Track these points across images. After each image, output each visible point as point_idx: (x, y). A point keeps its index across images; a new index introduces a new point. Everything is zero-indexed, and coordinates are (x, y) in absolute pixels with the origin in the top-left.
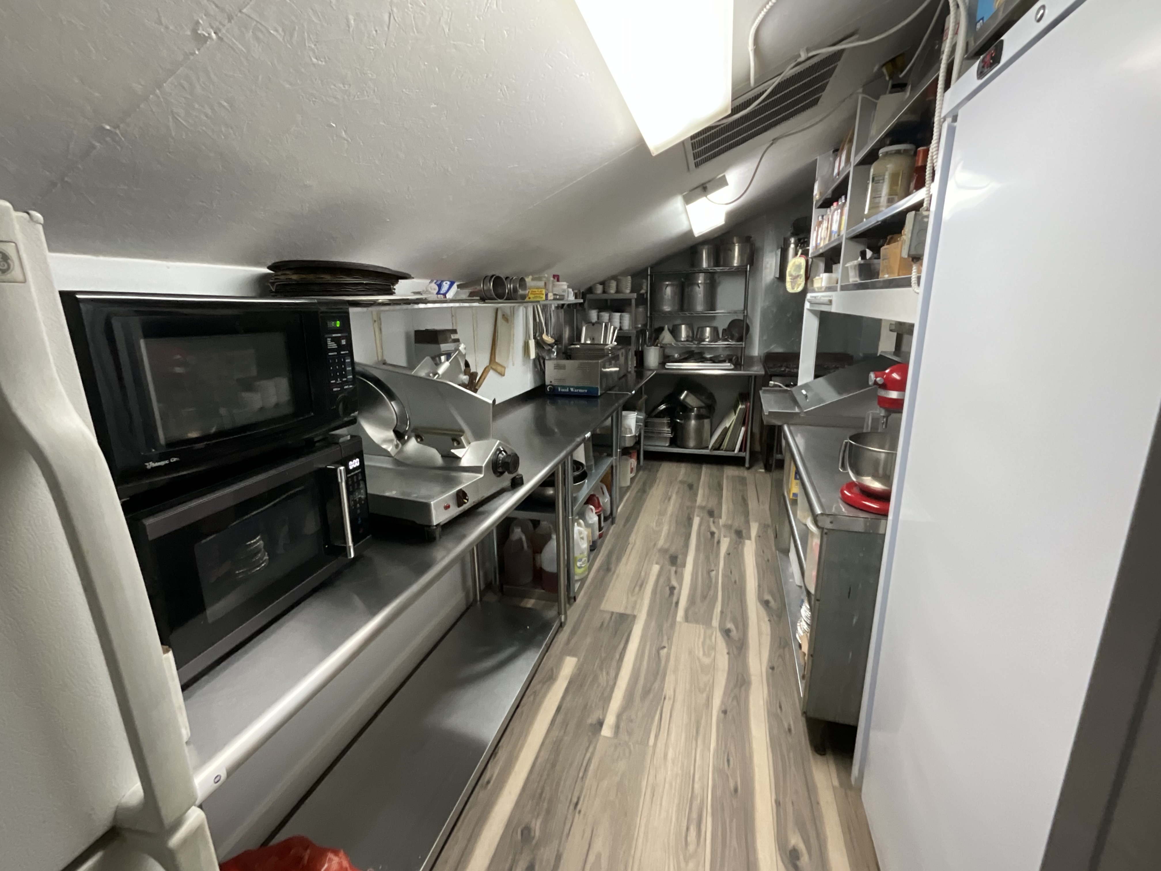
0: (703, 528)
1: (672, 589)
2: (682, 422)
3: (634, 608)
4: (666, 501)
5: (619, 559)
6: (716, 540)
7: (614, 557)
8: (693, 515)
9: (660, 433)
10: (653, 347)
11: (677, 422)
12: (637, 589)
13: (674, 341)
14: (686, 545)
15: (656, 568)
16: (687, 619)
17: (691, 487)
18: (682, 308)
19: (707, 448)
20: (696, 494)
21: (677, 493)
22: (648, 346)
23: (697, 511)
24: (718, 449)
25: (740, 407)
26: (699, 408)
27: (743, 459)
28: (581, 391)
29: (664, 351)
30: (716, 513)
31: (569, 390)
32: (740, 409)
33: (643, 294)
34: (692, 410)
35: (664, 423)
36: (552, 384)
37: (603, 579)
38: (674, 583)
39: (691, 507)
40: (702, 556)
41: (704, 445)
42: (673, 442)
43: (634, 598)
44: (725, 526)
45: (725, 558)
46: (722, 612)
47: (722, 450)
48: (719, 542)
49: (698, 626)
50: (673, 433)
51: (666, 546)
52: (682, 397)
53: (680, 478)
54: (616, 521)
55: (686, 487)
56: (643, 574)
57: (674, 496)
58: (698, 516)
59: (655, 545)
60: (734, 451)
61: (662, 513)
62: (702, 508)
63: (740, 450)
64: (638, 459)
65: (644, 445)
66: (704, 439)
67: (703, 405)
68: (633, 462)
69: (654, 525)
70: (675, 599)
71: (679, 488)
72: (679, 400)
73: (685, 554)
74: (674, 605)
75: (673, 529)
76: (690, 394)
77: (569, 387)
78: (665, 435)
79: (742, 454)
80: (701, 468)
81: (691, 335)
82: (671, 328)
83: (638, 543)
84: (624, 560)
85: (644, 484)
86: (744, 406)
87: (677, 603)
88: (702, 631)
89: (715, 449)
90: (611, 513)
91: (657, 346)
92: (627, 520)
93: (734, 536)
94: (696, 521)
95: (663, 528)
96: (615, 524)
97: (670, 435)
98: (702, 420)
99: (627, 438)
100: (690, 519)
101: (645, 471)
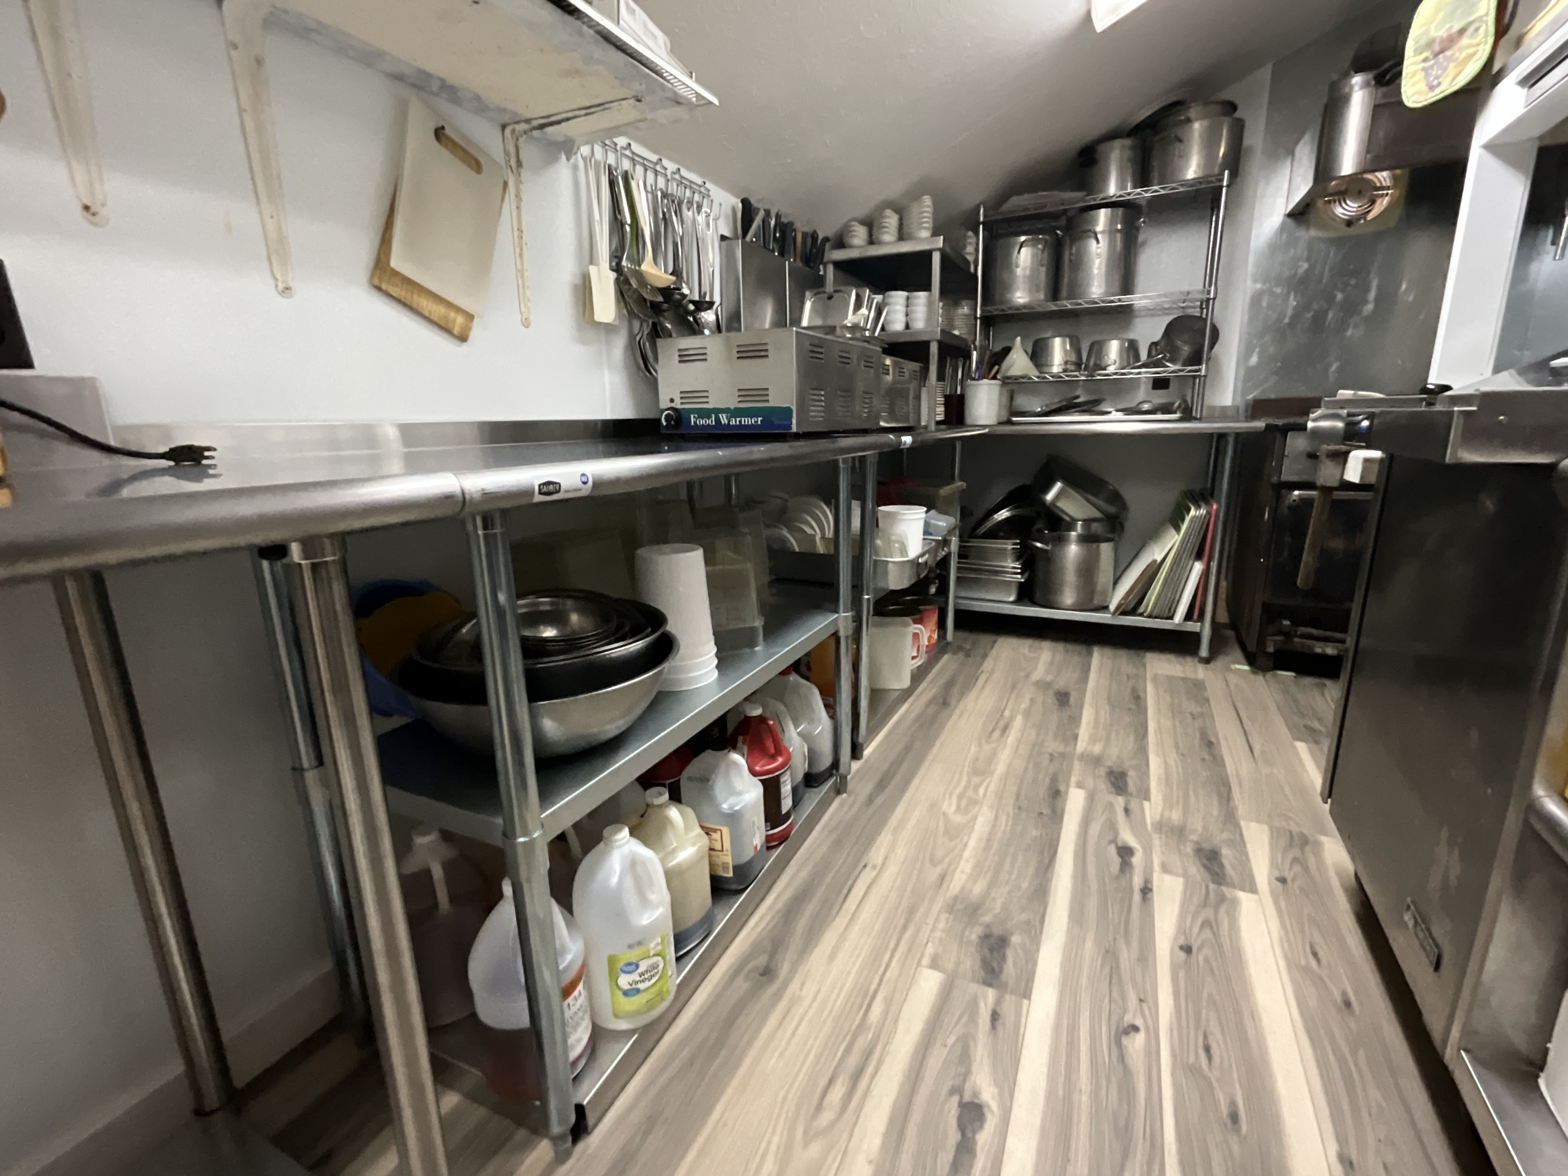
0: (1095, 830)
2: (1049, 548)
4: (996, 734)
6: (1137, 881)
8: (1068, 786)
9: (997, 573)
10: (985, 381)
11: (1037, 548)
12: (837, 1094)
13: (1037, 374)
14: (1042, 893)
15: (927, 987)
17: (1063, 698)
18: (1054, 292)
19: (1105, 608)
20: (1075, 720)
21: (1027, 713)
22: (974, 379)
23: (1077, 767)
24: (1133, 612)
25: (1193, 512)
26: (1087, 522)
27: (1195, 638)
29: (1011, 394)
30: (1132, 782)
31: (718, 420)
32: (1193, 517)
34: (1071, 526)
35: (1006, 549)
36: (673, 405)
38: (984, 1083)
39: (1062, 757)
40: (1091, 949)
41: (1097, 602)
42: (1026, 594)
44: (1161, 826)
47: (1141, 615)
48: (1146, 891)
50: (1026, 575)
51: (977, 891)
52: (1050, 497)
53: (1036, 676)
54: (850, 786)
55: (1051, 700)
56: (875, 1014)
57: (1019, 722)
58: (1079, 785)
59: (942, 881)
60: (1171, 618)
61: (981, 769)
62: (1096, 761)
63: (1188, 617)
64: (941, 625)
65: (956, 597)
66: (1099, 587)
67: (1097, 514)
68: (927, 633)
69: (949, 807)
71: (1032, 700)
72: (1043, 503)
75: (1004, 825)
76: (1069, 490)
77: (717, 411)
78: (1008, 578)
79: (1193, 626)
80: (1090, 654)
81: (1073, 358)
82: (1030, 345)
83: (892, 871)
85: (949, 685)
86: (1203, 511)
89: (1125, 613)
90: (835, 764)
91: (994, 378)
92: (881, 785)
93: (1195, 869)
94: (1075, 803)
95: (975, 818)
96: (845, 795)
97: (1019, 576)
98: (1094, 545)
99: (890, 565)
100: (1056, 795)
101: (954, 654)
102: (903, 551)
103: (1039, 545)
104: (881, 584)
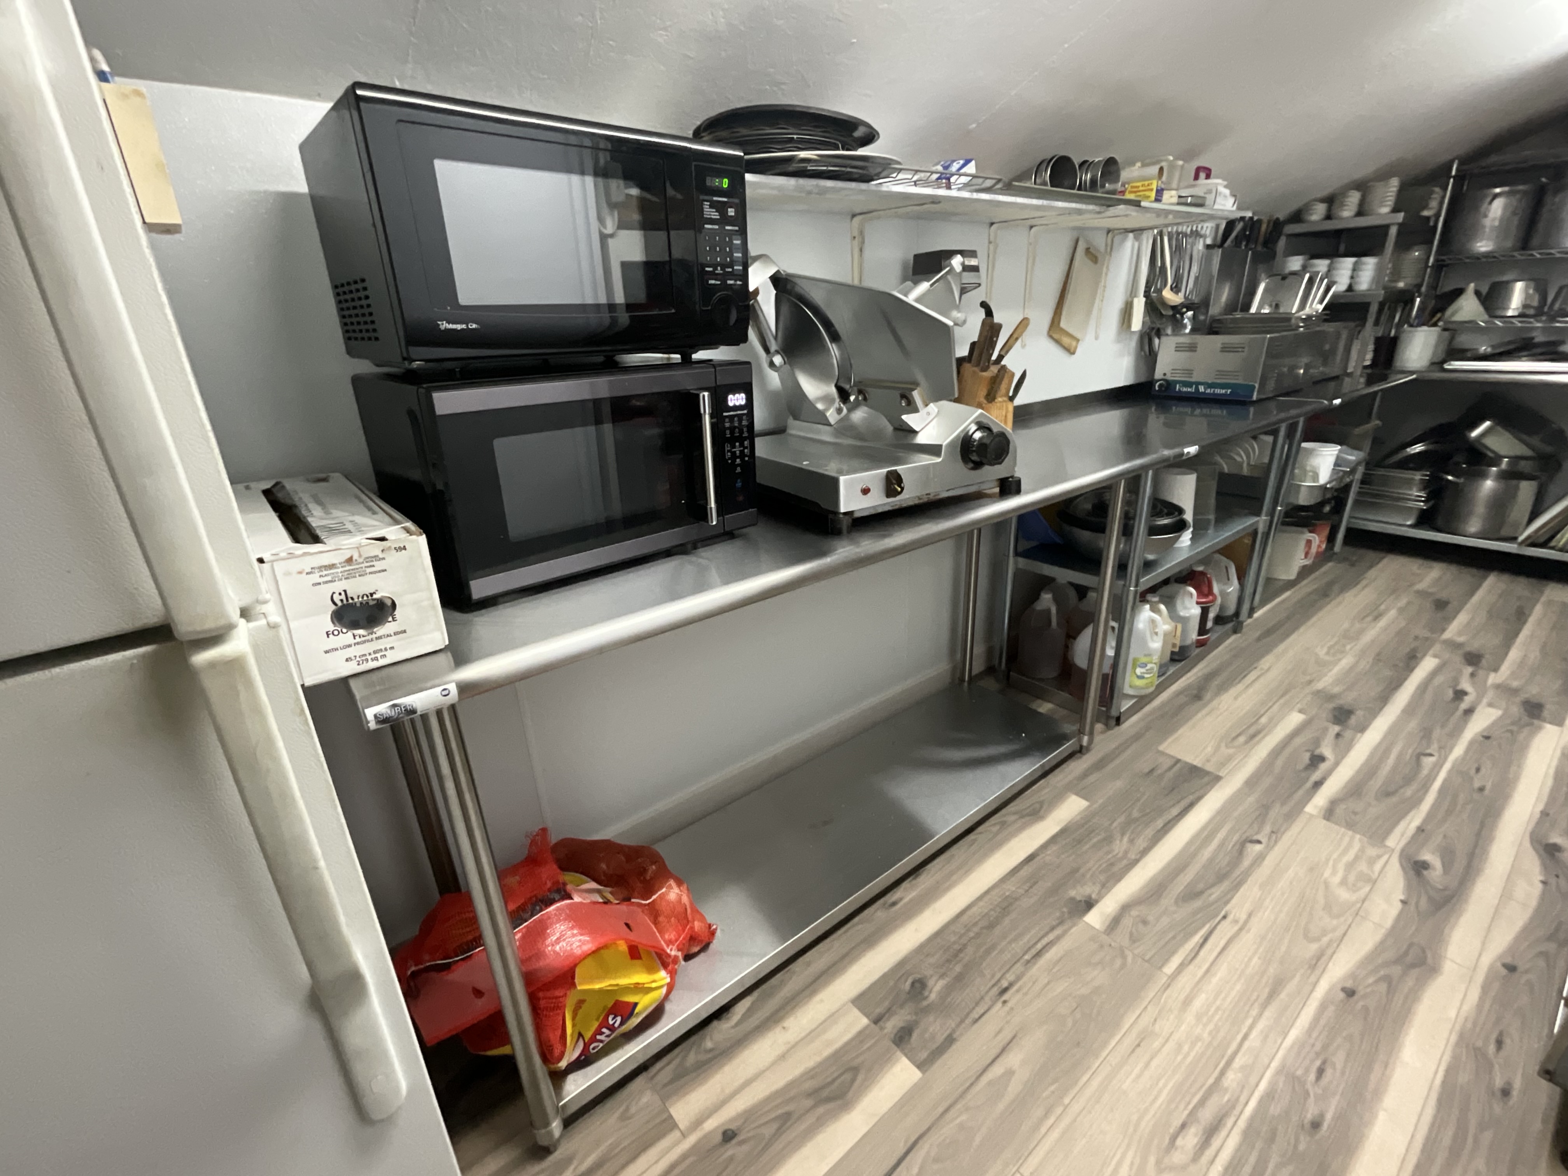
0: (1439, 680)
1: (1317, 760)
2: (1461, 481)
3: (1222, 765)
4: (1369, 619)
5: (1223, 688)
7: (1216, 682)
8: (1425, 654)
9: (1399, 499)
10: (1425, 328)
11: (1448, 481)
12: (1242, 739)
13: (1486, 317)
14: (1384, 699)
15: (1295, 719)
16: (1329, 813)
17: (1441, 605)
18: (1525, 243)
19: (1513, 539)
20: (1448, 620)
21: (1402, 609)
22: (1411, 326)
23: (1437, 648)
24: (1544, 545)
26: (1515, 459)
28: (1218, 391)
29: (1452, 339)
30: (1485, 662)
31: (1197, 389)
33: (1428, 218)
34: (1494, 460)
35: (1413, 479)
36: (1165, 377)
37: (1181, 707)
38: (1326, 750)
39: (1427, 639)
40: (1413, 725)
41: (1504, 532)
42: (1425, 519)
43: (1231, 751)
44: (1501, 688)
45: (1471, 743)
46: (1420, 830)
47: (1553, 548)
48: (1469, 712)
49: (1350, 833)
50: (1431, 504)
51: (1336, 690)
52: (1475, 434)
53: (1420, 586)
54: (1244, 630)
55: (1428, 604)
56: (1263, 720)
57: (1391, 614)
58: (1436, 657)
59: (1310, 682)
61: (1349, 637)
62: (1457, 645)
64: (1331, 539)
65: (1350, 517)
66: (1511, 521)
67: (1528, 453)
68: (1317, 541)
69: (1322, 652)
70: (1316, 776)
71: (1409, 603)
72: (1466, 440)
73: (1374, 712)
74: (1309, 784)
75: (1364, 665)
76: (1499, 428)
77: (1198, 384)
78: (1411, 504)
80: (1485, 578)
81: (1535, 303)
82: (1484, 290)
83: (1275, 672)
84: (1233, 691)
85: (1330, 585)
87: (1318, 784)
88: (1357, 846)
89: (1533, 545)
90: (1237, 614)
91: (1435, 325)
92: (1268, 633)
93: (1516, 710)
94: (1427, 665)
95: (1340, 660)
96: (1239, 635)
97: (1422, 504)
98: (1514, 482)
99: (1303, 489)
100: (1412, 660)
101: (1339, 562)
102: (1316, 477)
103: (1450, 478)
104: (1292, 500)
